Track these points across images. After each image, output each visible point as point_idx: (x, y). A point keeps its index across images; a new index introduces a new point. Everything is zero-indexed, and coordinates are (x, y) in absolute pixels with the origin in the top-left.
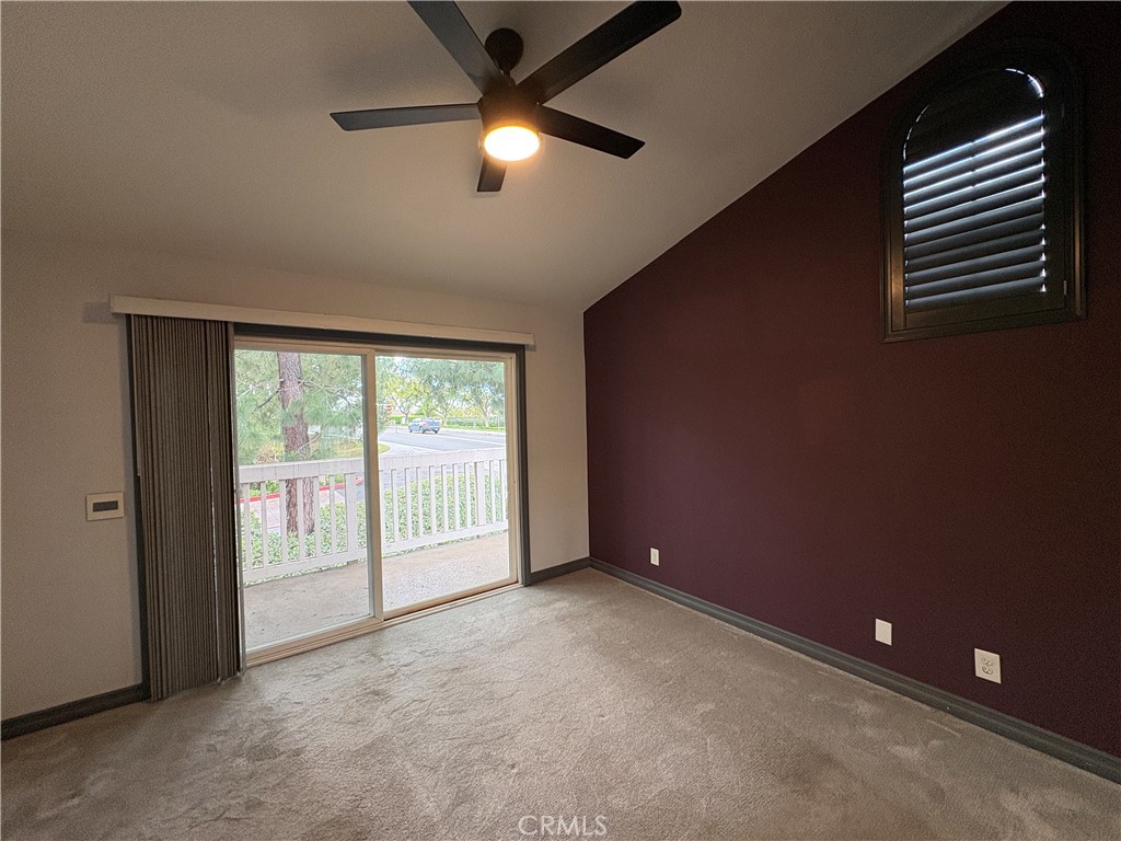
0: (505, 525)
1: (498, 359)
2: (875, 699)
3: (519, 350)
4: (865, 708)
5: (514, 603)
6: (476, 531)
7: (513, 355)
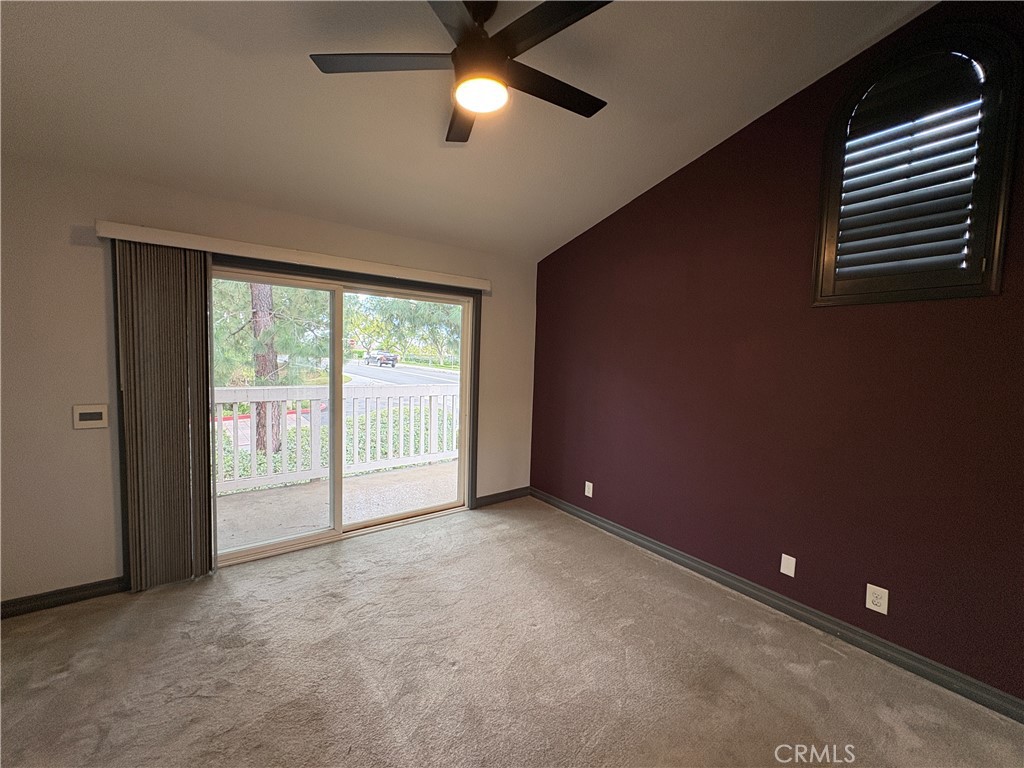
0: (456, 454)
1: (457, 302)
2: (776, 622)
3: (476, 295)
4: (766, 630)
5: (460, 523)
6: (428, 458)
7: (471, 299)
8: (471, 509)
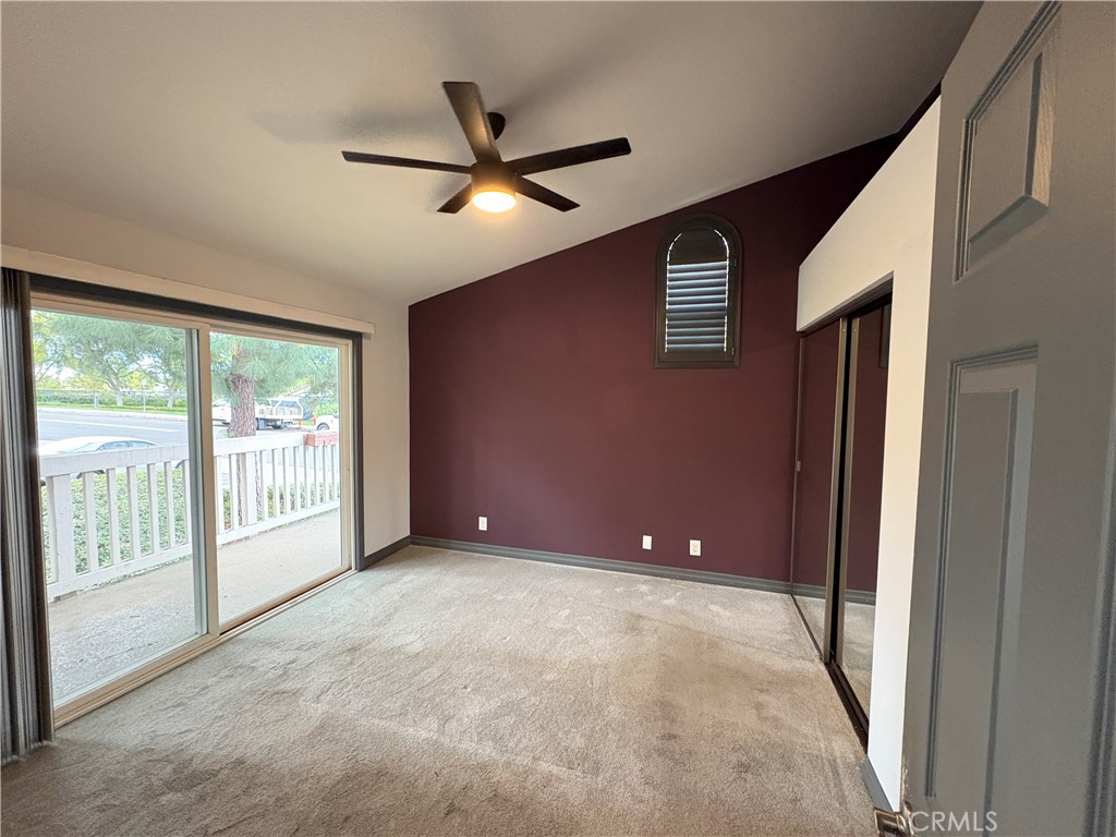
1: (333, 345)
3: (356, 338)
5: (361, 586)
6: (244, 532)
7: (351, 342)
8: (361, 571)
